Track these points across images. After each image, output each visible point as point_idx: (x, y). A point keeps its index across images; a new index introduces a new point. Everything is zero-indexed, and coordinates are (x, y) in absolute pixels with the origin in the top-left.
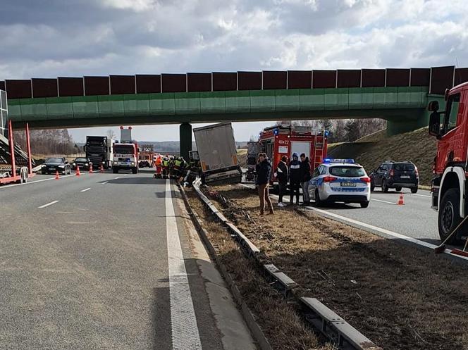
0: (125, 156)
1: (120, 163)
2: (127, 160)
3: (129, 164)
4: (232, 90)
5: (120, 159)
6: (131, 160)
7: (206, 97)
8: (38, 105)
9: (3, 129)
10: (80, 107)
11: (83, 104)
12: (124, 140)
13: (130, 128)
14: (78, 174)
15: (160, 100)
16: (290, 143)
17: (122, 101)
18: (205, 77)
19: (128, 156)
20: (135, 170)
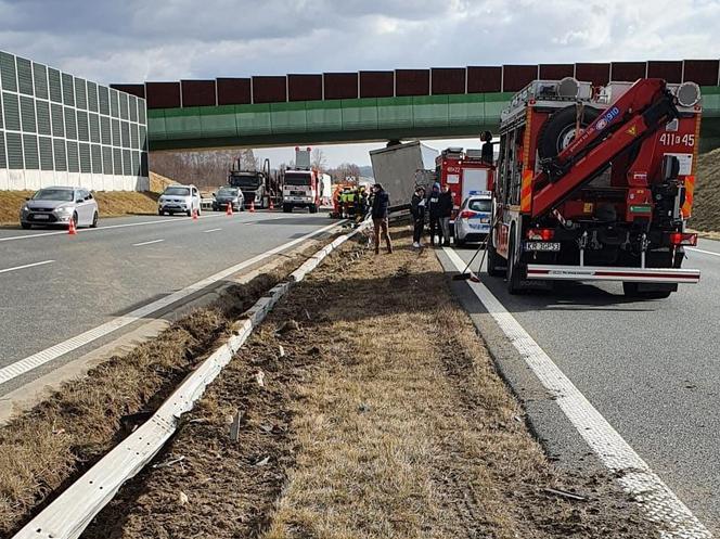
0: (299, 189)
1: (292, 198)
2: (303, 194)
3: (304, 199)
4: (460, 93)
5: (292, 193)
6: (307, 194)
7: (420, 103)
8: (190, 117)
9: (141, 151)
10: (246, 119)
11: (251, 115)
12: (299, 166)
13: (309, 150)
14: (229, 214)
15: (358, 109)
16: (462, 171)
17: (304, 112)
18: (420, 75)
19: (304, 188)
20: (313, 208)
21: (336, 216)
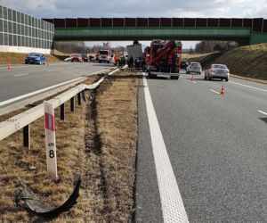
1: (102, 59)
3: (105, 59)
6: (107, 57)
7: (145, 29)
9: (52, 41)
10: (86, 32)
12: (104, 48)
15: (124, 30)
17: (106, 30)
19: (105, 55)
20: (108, 62)
21: (115, 65)
